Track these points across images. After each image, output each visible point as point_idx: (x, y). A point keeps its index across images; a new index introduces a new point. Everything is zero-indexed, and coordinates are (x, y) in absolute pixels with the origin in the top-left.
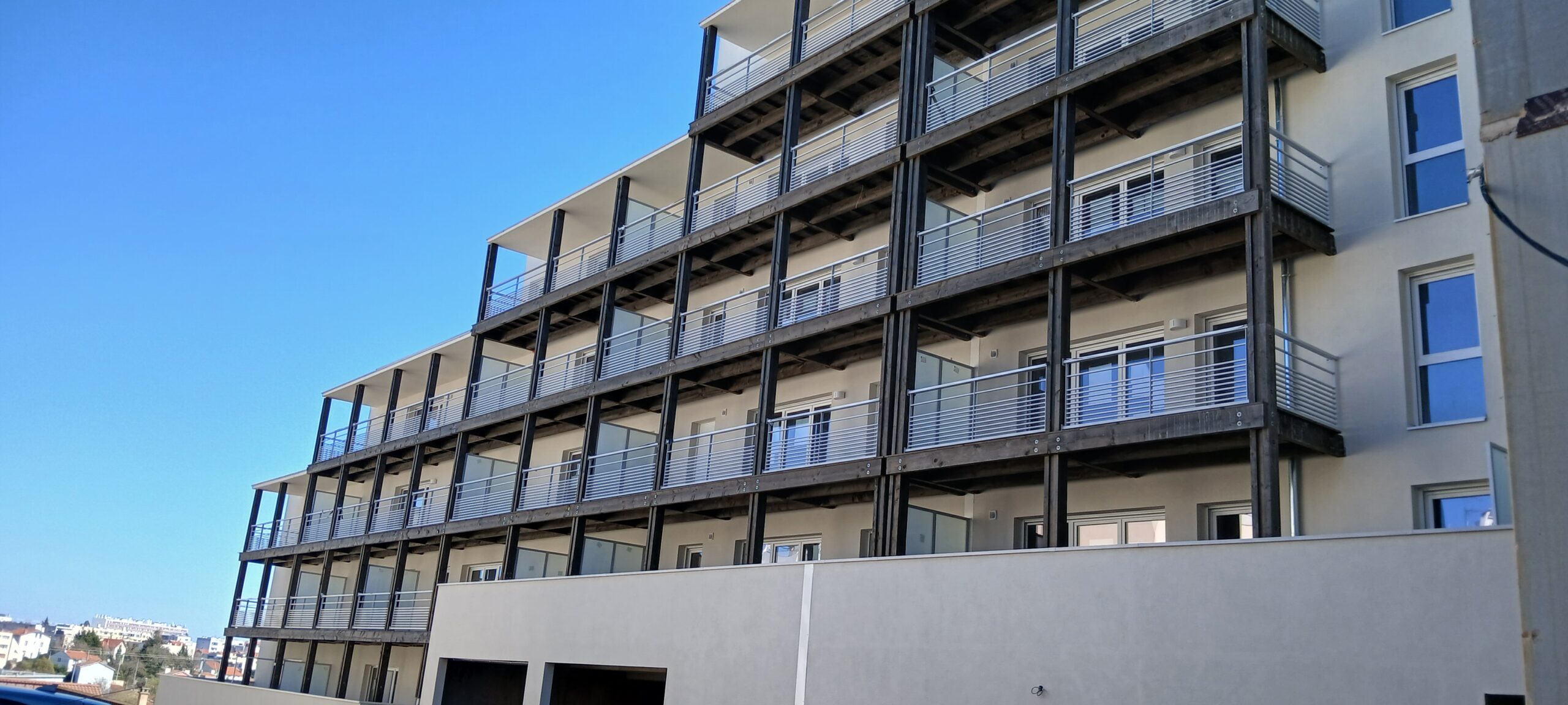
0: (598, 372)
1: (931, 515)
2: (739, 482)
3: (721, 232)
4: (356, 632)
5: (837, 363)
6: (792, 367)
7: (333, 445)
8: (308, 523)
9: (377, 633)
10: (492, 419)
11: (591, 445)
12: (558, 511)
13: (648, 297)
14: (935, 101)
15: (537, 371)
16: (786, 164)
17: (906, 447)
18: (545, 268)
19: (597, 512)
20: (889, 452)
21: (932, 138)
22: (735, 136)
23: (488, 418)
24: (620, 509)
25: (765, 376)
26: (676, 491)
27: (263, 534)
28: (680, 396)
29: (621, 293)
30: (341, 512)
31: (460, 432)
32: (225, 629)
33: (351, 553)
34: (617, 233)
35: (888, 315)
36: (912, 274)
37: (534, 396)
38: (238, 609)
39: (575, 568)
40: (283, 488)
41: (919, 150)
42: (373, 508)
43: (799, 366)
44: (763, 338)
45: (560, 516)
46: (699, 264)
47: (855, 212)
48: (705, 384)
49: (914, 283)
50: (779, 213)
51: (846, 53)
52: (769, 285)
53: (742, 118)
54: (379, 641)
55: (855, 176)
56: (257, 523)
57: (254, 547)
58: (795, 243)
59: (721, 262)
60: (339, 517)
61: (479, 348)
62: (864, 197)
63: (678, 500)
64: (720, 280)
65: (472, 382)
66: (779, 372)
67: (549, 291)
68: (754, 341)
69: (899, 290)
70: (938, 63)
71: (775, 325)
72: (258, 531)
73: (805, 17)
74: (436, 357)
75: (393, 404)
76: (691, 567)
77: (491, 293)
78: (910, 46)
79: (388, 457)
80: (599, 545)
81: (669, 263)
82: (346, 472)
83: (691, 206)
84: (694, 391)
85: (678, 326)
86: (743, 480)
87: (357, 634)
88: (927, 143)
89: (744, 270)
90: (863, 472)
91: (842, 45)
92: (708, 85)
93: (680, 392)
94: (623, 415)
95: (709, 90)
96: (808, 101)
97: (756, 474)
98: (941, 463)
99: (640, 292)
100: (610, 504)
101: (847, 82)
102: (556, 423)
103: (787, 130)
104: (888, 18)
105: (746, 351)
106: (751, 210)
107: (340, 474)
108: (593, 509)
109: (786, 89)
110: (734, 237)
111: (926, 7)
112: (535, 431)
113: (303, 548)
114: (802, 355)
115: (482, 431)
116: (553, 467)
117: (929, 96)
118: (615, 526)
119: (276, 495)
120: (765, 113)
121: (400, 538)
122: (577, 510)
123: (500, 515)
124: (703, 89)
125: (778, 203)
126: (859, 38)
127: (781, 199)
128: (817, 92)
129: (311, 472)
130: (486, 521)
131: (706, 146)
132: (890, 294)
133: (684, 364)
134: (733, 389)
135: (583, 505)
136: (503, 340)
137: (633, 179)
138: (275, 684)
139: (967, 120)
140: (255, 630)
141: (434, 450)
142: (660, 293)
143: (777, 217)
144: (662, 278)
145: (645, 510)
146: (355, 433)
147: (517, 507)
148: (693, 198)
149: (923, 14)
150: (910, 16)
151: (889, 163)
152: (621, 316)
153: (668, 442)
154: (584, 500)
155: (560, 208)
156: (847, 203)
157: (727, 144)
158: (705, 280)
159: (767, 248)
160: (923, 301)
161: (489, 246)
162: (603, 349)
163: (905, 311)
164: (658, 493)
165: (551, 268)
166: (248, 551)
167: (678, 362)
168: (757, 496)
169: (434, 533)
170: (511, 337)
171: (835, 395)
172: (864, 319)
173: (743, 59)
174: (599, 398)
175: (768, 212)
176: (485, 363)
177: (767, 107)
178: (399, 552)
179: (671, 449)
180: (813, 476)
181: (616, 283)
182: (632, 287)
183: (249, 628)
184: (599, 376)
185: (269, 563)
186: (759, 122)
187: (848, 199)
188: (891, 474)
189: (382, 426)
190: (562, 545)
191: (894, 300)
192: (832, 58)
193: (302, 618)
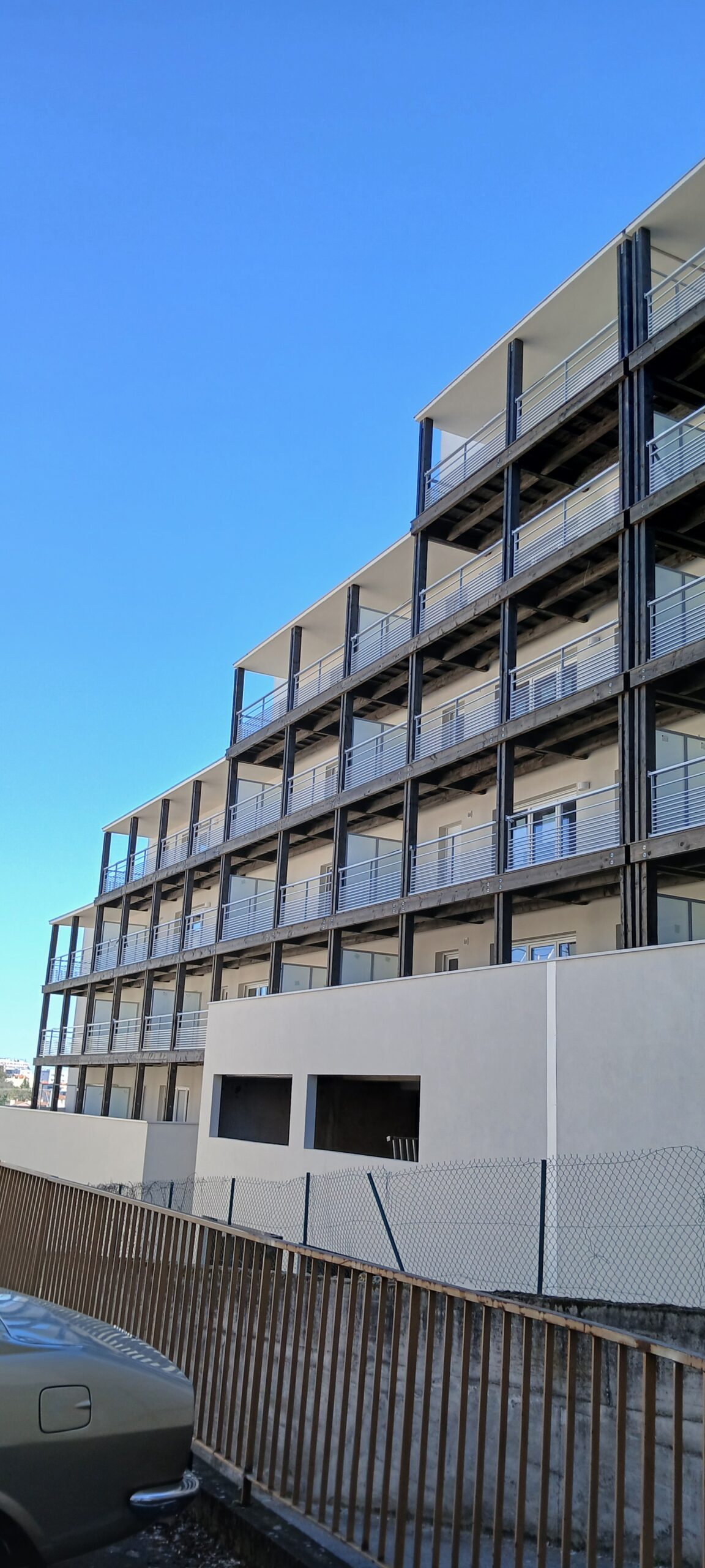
0: (342, 785)
1: (686, 903)
2: (482, 883)
3: (448, 628)
4: (145, 1054)
5: (578, 752)
6: (532, 761)
7: (115, 877)
8: (98, 953)
9: (163, 1054)
10: (250, 839)
11: (341, 858)
12: (314, 925)
13: (388, 705)
14: (658, 459)
15: (287, 788)
16: (509, 549)
17: (651, 832)
18: (287, 686)
19: (350, 923)
20: (632, 839)
21: (656, 499)
22: (458, 528)
23: (246, 838)
24: (371, 919)
25: (501, 773)
26: (422, 897)
27: (61, 967)
28: (421, 802)
29: (359, 703)
30: (126, 940)
31: (223, 855)
32: (34, 1059)
33: (139, 979)
34: (350, 643)
35: (622, 694)
36: (645, 647)
37: (286, 813)
38: (44, 1039)
39: (335, 979)
40: (76, 921)
41: (644, 514)
42: (153, 934)
43: (539, 760)
44: (495, 732)
45: (317, 929)
46: (431, 664)
47: (585, 592)
48: (447, 786)
49: (648, 656)
50: (504, 600)
51: (561, 423)
52: (499, 677)
53: (463, 508)
54: (165, 1061)
55: (578, 551)
56: (56, 956)
57: (54, 980)
58: (523, 631)
59: (452, 660)
60: (125, 945)
61: (234, 771)
62: (593, 573)
63: (425, 906)
64: (456, 680)
65: (230, 805)
66: (515, 767)
67: (292, 708)
68: (488, 736)
69: (632, 665)
70: (659, 419)
71: (508, 717)
72: (57, 963)
73: (519, 392)
74: (198, 784)
75: (163, 833)
76: (450, 970)
77: (241, 716)
78: (627, 405)
79: (163, 885)
80: (357, 957)
81: (401, 666)
82: (128, 902)
83: (418, 605)
84: (437, 796)
85: (414, 729)
86: (486, 881)
87: (146, 1056)
88: (651, 505)
89: (478, 666)
90: (607, 862)
91: (557, 415)
92: (427, 479)
93: (422, 798)
94: (372, 826)
95: (429, 485)
96: (528, 481)
97: (499, 873)
98: (688, 847)
99: (378, 700)
100: (361, 914)
101: (568, 454)
102: (310, 839)
103: (507, 515)
104: (602, 380)
105: (480, 747)
106: (475, 601)
107: (122, 905)
108: (346, 921)
109: (504, 470)
110: (462, 632)
111: (640, 362)
112: (290, 849)
113: (96, 977)
114: (539, 747)
115: (243, 852)
116: (307, 882)
117: (651, 454)
118: (372, 937)
119: (70, 928)
120: (486, 501)
121: (177, 962)
122: (332, 922)
123: (263, 932)
124: (423, 484)
125: (502, 590)
126: (573, 406)
127: (506, 584)
128: (536, 469)
129: (97, 904)
130: (251, 940)
131: (429, 542)
132: (623, 671)
133: (421, 767)
134: (476, 789)
135: (337, 918)
136: (256, 762)
137: (364, 587)
138: (79, 1110)
139: (692, 474)
140: (59, 1058)
141: (204, 874)
142: (397, 698)
143: (502, 606)
144: (396, 684)
145: (395, 918)
146: (133, 863)
147: (278, 923)
148: (419, 598)
149: (638, 370)
150: (625, 373)
151: (613, 532)
152: (360, 726)
153: (411, 847)
154: (337, 912)
155: (297, 625)
156: (576, 582)
157: (451, 538)
158: (441, 681)
159: (495, 640)
160: (658, 674)
161: (236, 670)
162: (345, 762)
163: (639, 687)
164: (405, 901)
165: (293, 685)
166: (49, 983)
167: (415, 766)
168: (501, 896)
169: (206, 954)
170: (263, 757)
171: (580, 786)
172: (598, 701)
173: (460, 446)
174: (345, 809)
175: (493, 602)
176: (241, 785)
177: (487, 493)
178: (177, 976)
179: (415, 855)
180: (556, 871)
181: (353, 694)
182: (369, 696)
183: (55, 1057)
184: (343, 788)
185: (68, 993)
186: (481, 510)
187: (575, 578)
188: (637, 862)
189: (155, 855)
190: (322, 958)
191: (627, 677)
192: (547, 430)
193: (99, 1044)
